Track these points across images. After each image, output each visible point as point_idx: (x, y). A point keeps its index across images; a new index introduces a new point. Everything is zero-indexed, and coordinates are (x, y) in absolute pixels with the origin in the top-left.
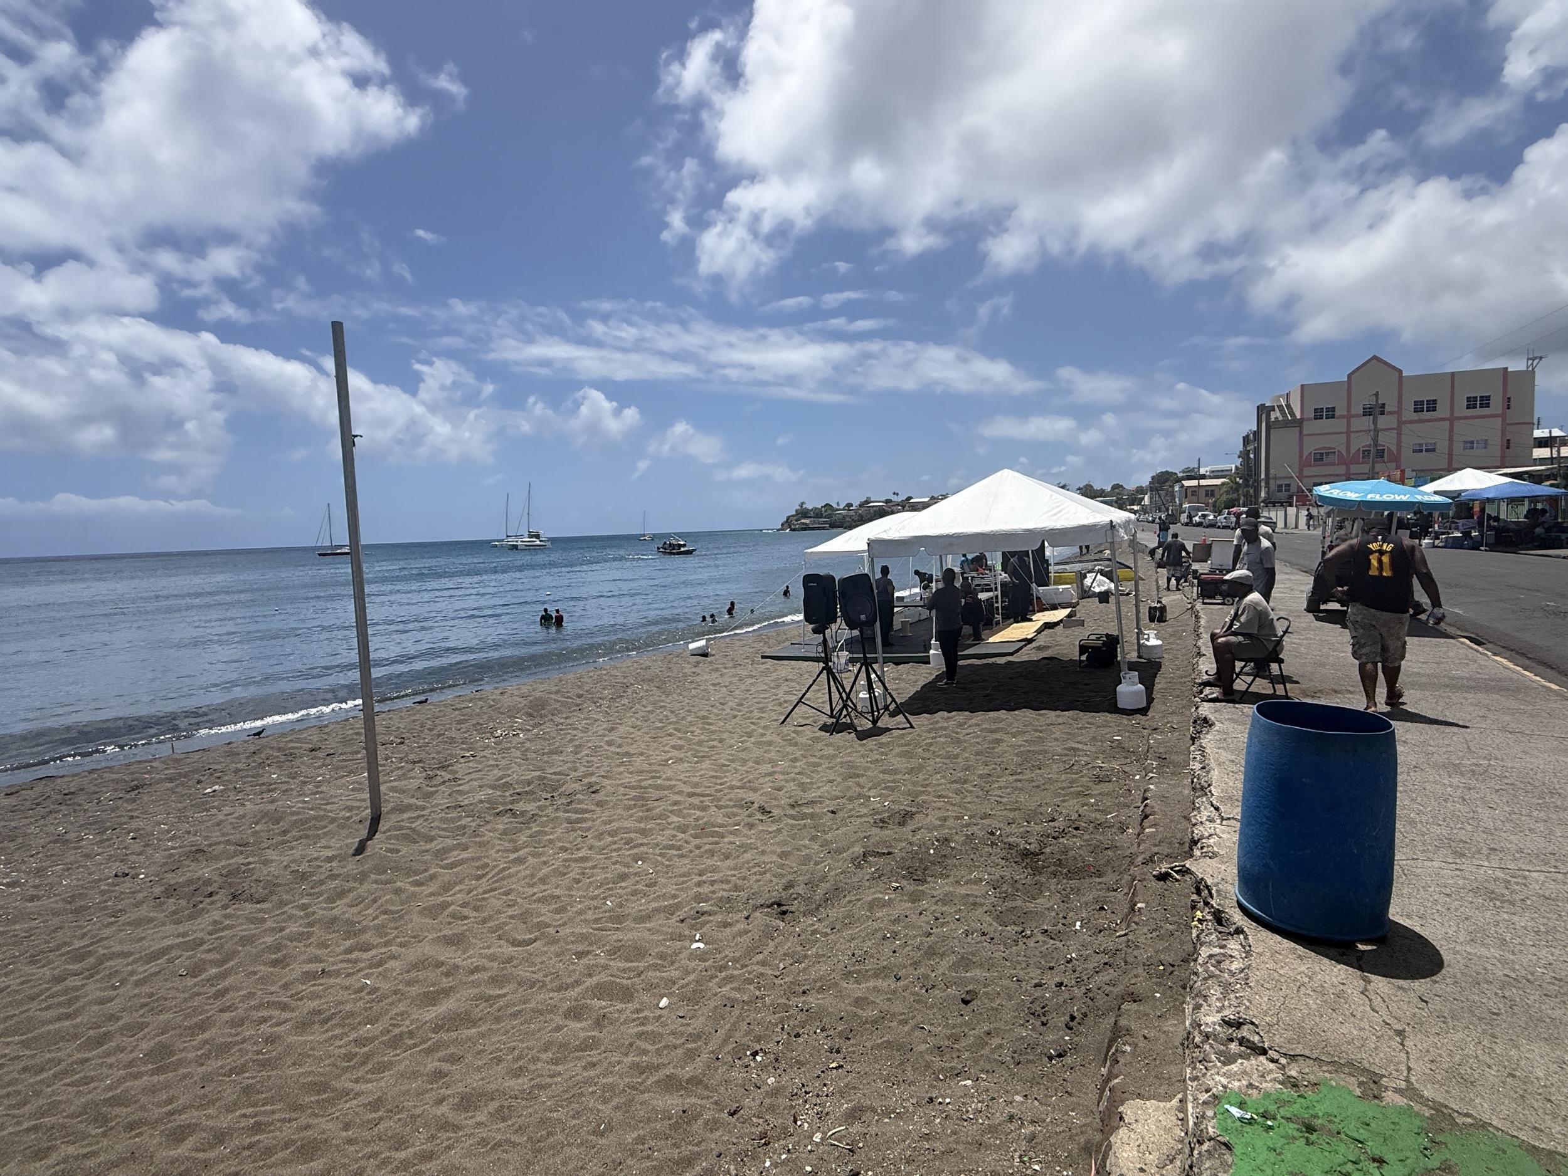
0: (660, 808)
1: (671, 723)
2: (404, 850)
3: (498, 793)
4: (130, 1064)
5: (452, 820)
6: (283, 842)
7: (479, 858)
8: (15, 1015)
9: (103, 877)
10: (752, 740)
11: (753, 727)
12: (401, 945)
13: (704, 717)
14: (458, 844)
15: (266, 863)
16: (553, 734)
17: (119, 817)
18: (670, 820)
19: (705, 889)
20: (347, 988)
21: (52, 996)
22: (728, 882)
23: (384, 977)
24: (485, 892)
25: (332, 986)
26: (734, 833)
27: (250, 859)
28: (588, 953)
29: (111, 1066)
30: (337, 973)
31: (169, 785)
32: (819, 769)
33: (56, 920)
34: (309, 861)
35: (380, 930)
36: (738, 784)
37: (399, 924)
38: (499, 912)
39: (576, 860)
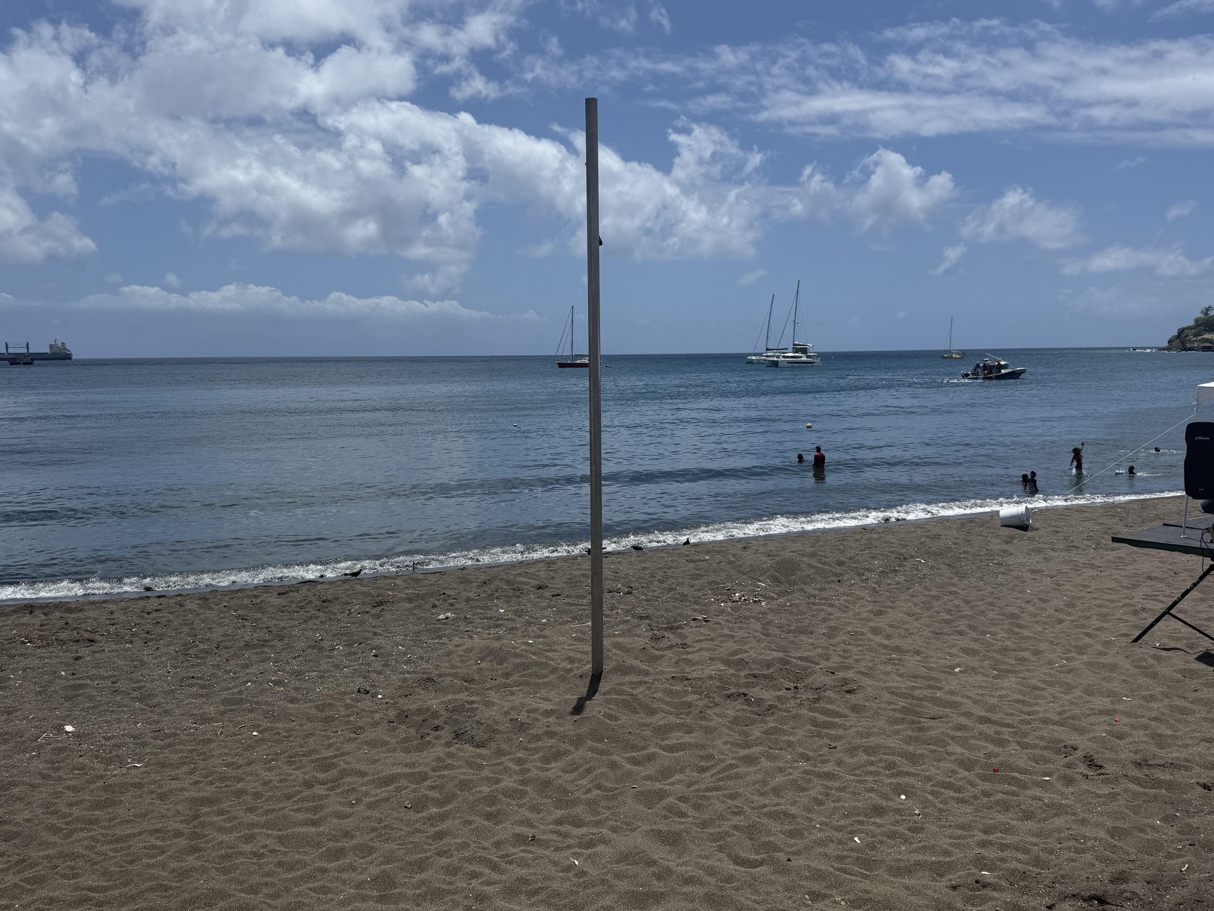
0: (936, 730)
1: (964, 617)
2: (623, 719)
3: (732, 671)
4: (360, 885)
5: (677, 694)
6: (505, 686)
7: (703, 747)
8: (274, 810)
9: (348, 690)
10: (1085, 658)
11: (1087, 640)
12: (614, 830)
13: (1012, 616)
14: (682, 724)
15: (488, 704)
16: (803, 608)
17: (365, 631)
18: (950, 749)
19: (991, 853)
20: (555, 863)
21: (302, 800)
22: (1026, 851)
23: (593, 862)
24: (708, 789)
25: (540, 857)
26: (1043, 785)
27: (474, 698)
28: (825, 897)
29: (344, 882)
30: (546, 844)
31: (407, 605)
32: (1190, 718)
33: (308, 726)
34: (528, 711)
35: (592, 804)
36: (1056, 718)
37: (611, 804)
38: (722, 818)
39: (819, 775)
